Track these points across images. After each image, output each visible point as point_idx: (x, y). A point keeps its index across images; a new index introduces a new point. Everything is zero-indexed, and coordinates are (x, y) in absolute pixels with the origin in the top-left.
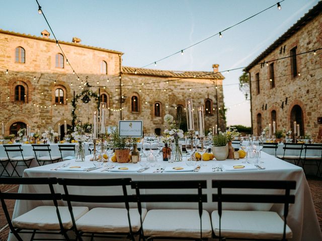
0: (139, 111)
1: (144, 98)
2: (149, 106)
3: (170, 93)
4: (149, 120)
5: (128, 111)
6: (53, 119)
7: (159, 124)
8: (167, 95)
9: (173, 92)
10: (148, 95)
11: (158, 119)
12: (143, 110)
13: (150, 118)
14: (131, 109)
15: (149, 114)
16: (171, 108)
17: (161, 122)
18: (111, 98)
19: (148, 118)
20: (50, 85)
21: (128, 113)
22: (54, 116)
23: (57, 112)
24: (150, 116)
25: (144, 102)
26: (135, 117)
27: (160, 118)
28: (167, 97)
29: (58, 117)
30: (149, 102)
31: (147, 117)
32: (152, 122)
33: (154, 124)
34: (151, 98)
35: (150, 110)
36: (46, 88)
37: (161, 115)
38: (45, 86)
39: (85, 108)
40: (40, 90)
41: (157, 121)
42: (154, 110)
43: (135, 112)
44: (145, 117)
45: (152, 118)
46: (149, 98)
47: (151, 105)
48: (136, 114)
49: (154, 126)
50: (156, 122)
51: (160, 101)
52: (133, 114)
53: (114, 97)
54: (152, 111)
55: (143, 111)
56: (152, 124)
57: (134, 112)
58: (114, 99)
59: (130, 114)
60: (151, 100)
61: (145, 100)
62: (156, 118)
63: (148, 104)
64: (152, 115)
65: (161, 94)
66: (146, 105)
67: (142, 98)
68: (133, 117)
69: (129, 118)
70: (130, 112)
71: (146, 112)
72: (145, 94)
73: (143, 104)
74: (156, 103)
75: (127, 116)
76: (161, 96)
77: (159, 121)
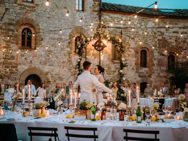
1: (128, 43)
2: (134, 54)
3: (160, 38)
4: (134, 72)
5: (108, 59)
6: (19, 67)
7: (145, 76)
8: (156, 40)
9: (164, 36)
10: (133, 39)
11: (144, 70)
12: (126, 58)
14: (111, 57)
15: (133, 64)
16: (160, 57)
17: (147, 75)
19: (133, 69)
20: (16, 24)
21: (108, 62)
22: (20, 64)
23: (23, 58)
24: (135, 66)
25: (128, 48)
26: (117, 67)
27: (147, 69)
28: (156, 42)
29: (25, 64)
30: (134, 48)
31: (131, 67)
32: (137, 74)
33: (140, 76)
34: (136, 43)
35: (135, 59)
36: (12, 27)
37: (147, 65)
38: (10, 24)
39: (57, 55)
40: (4, 29)
41: (143, 73)
42: (140, 59)
43: (117, 61)
44: (129, 67)
45: (137, 69)
46: (134, 43)
47: (137, 52)
48: (118, 63)
49: (139, 79)
51: (148, 47)
52: (114, 63)
54: (138, 59)
56: (137, 77)
57: (115, 61)
59: (111, 63)
60: (137, 45)
61: (130, 45)
62: (142, 70)
63: (133, 51)
64: (137, 65)
65: (149, 38)
66: (131, 51)
67: (126, 43)
68: (114, 67)
69: (109, 68)
70: (111, 61)
71: (131, 61)
72: (130, 38)
73: (127, 51)
74: (142, 49)
75: (106, 66)
76: (149, 41)
77: (145, 73)
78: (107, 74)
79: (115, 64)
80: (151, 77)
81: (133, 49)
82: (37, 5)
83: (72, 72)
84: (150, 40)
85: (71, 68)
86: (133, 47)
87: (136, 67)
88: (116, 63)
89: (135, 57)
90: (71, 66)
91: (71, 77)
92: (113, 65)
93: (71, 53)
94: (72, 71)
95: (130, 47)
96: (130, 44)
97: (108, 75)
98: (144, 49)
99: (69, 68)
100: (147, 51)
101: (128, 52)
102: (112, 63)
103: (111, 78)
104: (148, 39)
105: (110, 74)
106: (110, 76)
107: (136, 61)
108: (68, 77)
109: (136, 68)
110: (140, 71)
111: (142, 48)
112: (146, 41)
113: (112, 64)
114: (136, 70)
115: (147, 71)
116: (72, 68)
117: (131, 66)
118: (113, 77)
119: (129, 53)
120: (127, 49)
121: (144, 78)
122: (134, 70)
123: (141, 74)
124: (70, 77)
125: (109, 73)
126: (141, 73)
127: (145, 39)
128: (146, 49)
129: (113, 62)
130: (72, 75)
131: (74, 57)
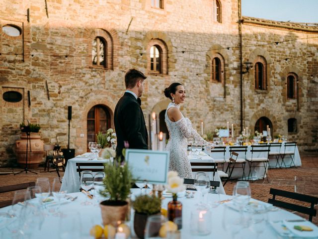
0: (267, 89)
1: (273, 66)
2: (280, 81)
3: (310, 59)
4: (280, 104)
5: (251, 88)
6: (149, 99)
7: (293, 111)
8: (305, 62)
9: (315, 57)
10: (279, 61)
11: (291, 102)
12: (272, 87)
13: (281, 100)
14: (254, 86)
15: (280, 94)
16: (310, 85)
17: (295, 108)
18: (228, 65)
19: (279, 101)
20: (144, 39)
21: (251, 92)
22: (150, 95)
23: (154, 87)
24: (282, 97)
26: (261, 98)
27: (295, 101)
28: (305, 65)
29: (155, 96)
30: (280, 74)
31: (277, 99)
32: (284, 107)
33: (287, 111)
34: (282, 67)
35: (281, 88)
36: (139, 44)
37: (296, 96)
38: (137, 39)
39: (193, 82)
40: (130, 47)
41: (291, 106)
42: (286, 88)
43: (261, 91)
44: (274, 98)
45: (285, 101)
46: (280, 66)
47: (283, 79)
48: (262, 93)
49: (286, 114)
50: (289, 108)
51: (296, 73)
52: (258, 93)
53: (231, 63)
54: (284, 88)
55: (272, 89)
56: (284, 111)
57: (259, 91)
58: (231, 66)
59: (254, 93)
60: (283, 69)
61: (275, 70)
62: (289, 102)
63: (279, 78)
64: (285, 96)
65: (297, 60)
66: (276, 78)
67: (271, 67)
68: (257, 98)
69: (252, 100)
70: (253, 90)
71: (276, 90)
72: (275, 60)
73: (272, 77)
74: (289, 75)
75: (249, 96)
76: (297, 64)
77: (293, 106)
78: (250, 108)
79: (259, 95)
80: (300, 112)
81: (278, 75)
82: (168, 13)
83: (210, 105)
84: (298, 62)
85: (209, 100)
86: (279, 72)
87: (283, 98)
88: (259, 94)
89: (282, 85)
90: (209, 97)
91: (209, 113)
92: (256, 96)
93: (209, 81)
95: (275, 72)
96: (275, 68)
97: (251, 110)
98: (291, 74)
99: (207, 100)
100: (295, 77)
101: (273, 79)
102: (256, 93)
103: (255, 114)
104: (296, 61)
105: (253, 108)
106: (253, 111)
107: (282, 90)
108: (206, 113)
109: (283, 100)
110: (288, 103)
112: (293, 64)
113: (255, 94)
114: (282, 103)
115: (295, 103)
116: (210, 101)
117: (277, 97)
118: (257, 112)
119: (275, 80)
120: (272, 74)
121: (292, 113)
122: (281, 102)
123: (288, 108)
124: (208, 113)
125: (252, 106)
126: (288, 107)
127: (292, 62)
128: (293, 75)
129: (257, 92)
130: (210, 110)
131: (211, 85)
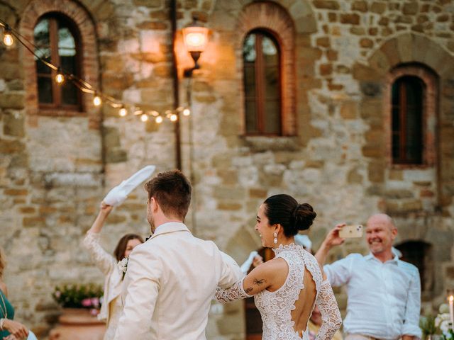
0: (295, 135)
1: (325, 42)
2: (358, 98)
4: (359, 191)
5: (224, 129)
7: (416, 212)
10: (351, 20)
11: (410, 180)
12: (317, 124)
13: (364, 173)
14: (240, 121)
15: (355, 149)
17: (428, 204)
18: (109, 44)
19: (353, 177)
21: (222, 147)
24: (365, 161)
25: (326, 70)
26: (269, 168)
27: (425, 175)
30: (356, 71)
31: (346, 168)
32: (376, 200)
33: (390, 212)
34: (366, 44)
35: (360, 126)
37: (429, 155)
41: (408, 195)
42: (387, 125)
43: (270, 141)
44: (331, 166)
45: (376, 175)
46: (356, 39)
47: (370, 91)
48: (274, 149)
50: (400, 204)
51: (431, 61)
52: (255, 150)
53: (129, 35)
54: (376, 127)
55: (318, 133)
57: (261, 141)
58: (128, 47)
59: (236, 149)
60: (370, 52)
61: (332, 55)
62: (401, 179)
63: (351, 85)
64: (376, 156)
65: (437, 10)
66: (340, 87)
67: (314, 44)
68: (254, 169)
69: (230, 177)
70: (234, 139)
71: (340, 135)
72: (332, 18)
73: (319, 85)
74: (400, 74)
75: (214, 164)
76: (438, 26)
77: (417, 193)
78: (221, 207)
79: (259, 157)
80: (447, 215)
81: (349, 76)
83: (28, 204)
84: (443, 19)
85: (21, 182)
86: (349, 63)
87: (371, 164)
88: (263, 151)
89: (364, 117)
90: (20, 173)
91: (24, 232)
92: (248, 160)
93: (19, 108)
94: (28, 199)
95: (336, 64)
96: (334, 46)
97: (226, 214)
98: (411, 72)
99: (11, 184)
100: (427, 81)
101: (325, 91)
102: (246, 149)
103: (243, 227)
104: (433, 16)
105: (236, 207)
106: (234, 219)
107: (367, 135)
108: (10, 234)
109: (371, 174)
110: (393, 185)
111: (402, 65)
112: (418, 28)
113: (245, 155)
114: (367, 183)
115: (428, 184)
116: (26, 186)
117: (342, 164)
118: (251, 223)
119: (334, 95)
120: (318, 75)
121: (411, 220)
122: (359, 180)
123: (394, 202)
124: (17, 234)
125: (227, 201)
126: (398, 197)
127: (414, 18)
128: (420, 73)
129: (250, 145)
130: (27, 223)
131: (35, 124)
